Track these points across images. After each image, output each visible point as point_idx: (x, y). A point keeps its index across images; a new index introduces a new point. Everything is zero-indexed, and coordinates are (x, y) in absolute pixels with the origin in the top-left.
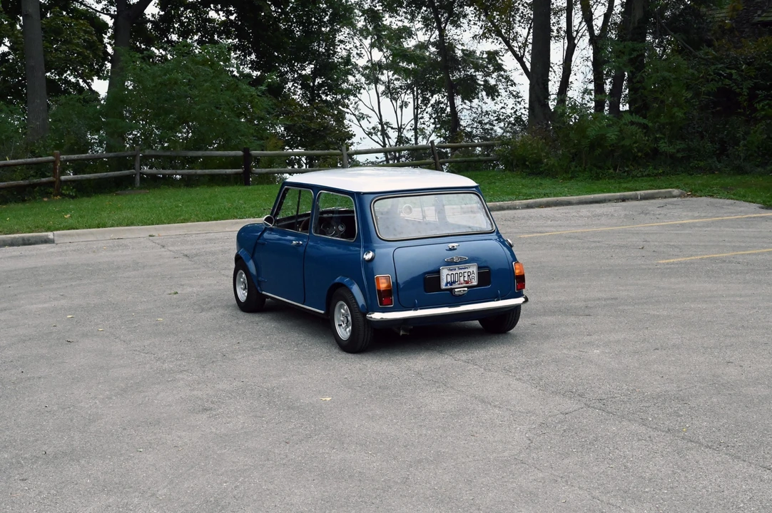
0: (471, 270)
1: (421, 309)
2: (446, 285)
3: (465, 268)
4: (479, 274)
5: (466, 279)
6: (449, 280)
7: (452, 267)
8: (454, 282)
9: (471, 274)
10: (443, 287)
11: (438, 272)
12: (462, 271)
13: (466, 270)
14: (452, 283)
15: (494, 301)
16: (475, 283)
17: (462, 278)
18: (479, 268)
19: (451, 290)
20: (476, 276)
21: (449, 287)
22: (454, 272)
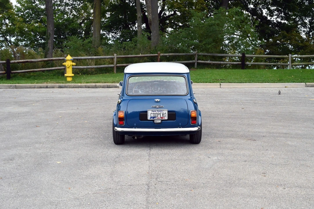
0: (164, 112)
1: (138, 128)
2: (151, 118)
3: (161, 111)
4: (169, 115)
5: (161, 116)
6: (152, 116)
7: (154, 110)
8: (155, 117)
9: (164, 114)
10: (149, 118)
11: (146, 112)
12: (160, 112)
13: (162, 112)
14: (153, 118)
15: (178, 128)
16: (166, 118)
17: (159, 116)
18: (169, 112)
19: (153, 121)
20: (167, 115)
21: (152, 119)
22: (155, 113)
